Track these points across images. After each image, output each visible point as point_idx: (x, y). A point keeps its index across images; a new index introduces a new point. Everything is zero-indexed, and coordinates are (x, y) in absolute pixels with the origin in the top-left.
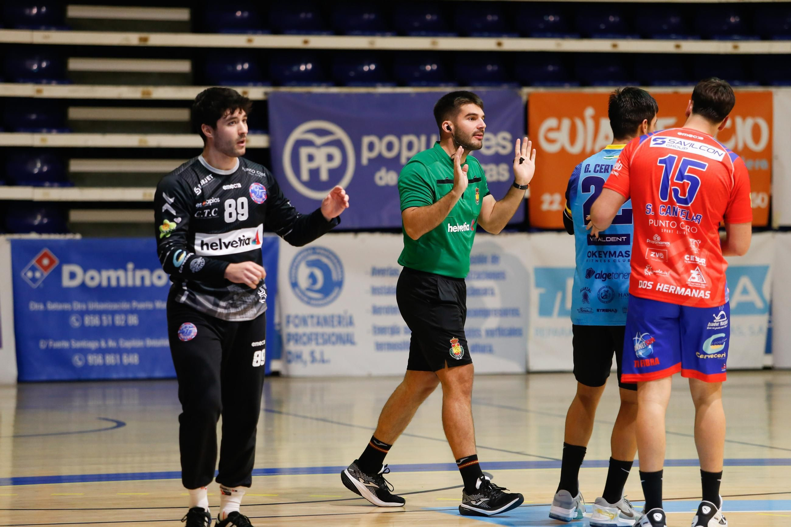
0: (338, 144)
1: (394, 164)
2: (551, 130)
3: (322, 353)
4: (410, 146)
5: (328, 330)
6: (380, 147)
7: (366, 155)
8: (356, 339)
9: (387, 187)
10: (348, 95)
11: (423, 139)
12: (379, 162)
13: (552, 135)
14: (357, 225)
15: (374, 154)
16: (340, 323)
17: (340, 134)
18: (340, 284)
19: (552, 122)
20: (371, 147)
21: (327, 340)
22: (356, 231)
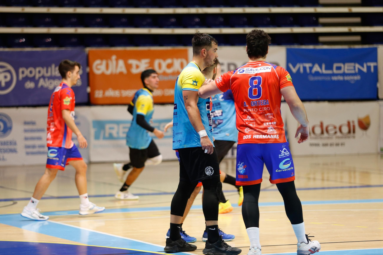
0: (9, 71)
1: (33, 79)
2: (98, 65)
3: (3, 157)
4: (39, 72)
5: (5, 147)
6: (27, 72)
7: (21, 76)
8: (18, 150)
9: (30, 89)
10: (13, 52)
11: (45, 69)
12: (26, 79)
13: (99, 67)
14: (17, 104)
15: (24, 75)
16: (11, 145)
17: (9, 67)
18: (10, 128)
19: (98, 62)
20: (23, 72)
21: (5, 151)
22: (17, 106)
